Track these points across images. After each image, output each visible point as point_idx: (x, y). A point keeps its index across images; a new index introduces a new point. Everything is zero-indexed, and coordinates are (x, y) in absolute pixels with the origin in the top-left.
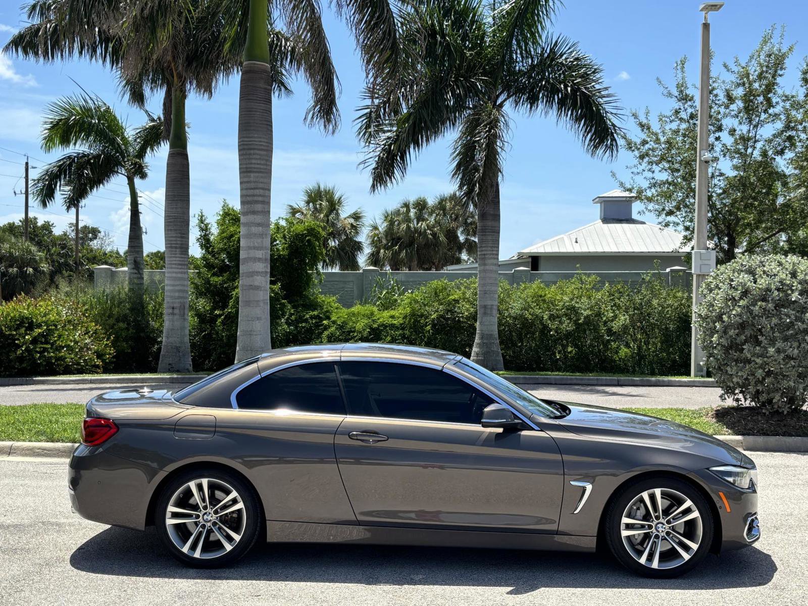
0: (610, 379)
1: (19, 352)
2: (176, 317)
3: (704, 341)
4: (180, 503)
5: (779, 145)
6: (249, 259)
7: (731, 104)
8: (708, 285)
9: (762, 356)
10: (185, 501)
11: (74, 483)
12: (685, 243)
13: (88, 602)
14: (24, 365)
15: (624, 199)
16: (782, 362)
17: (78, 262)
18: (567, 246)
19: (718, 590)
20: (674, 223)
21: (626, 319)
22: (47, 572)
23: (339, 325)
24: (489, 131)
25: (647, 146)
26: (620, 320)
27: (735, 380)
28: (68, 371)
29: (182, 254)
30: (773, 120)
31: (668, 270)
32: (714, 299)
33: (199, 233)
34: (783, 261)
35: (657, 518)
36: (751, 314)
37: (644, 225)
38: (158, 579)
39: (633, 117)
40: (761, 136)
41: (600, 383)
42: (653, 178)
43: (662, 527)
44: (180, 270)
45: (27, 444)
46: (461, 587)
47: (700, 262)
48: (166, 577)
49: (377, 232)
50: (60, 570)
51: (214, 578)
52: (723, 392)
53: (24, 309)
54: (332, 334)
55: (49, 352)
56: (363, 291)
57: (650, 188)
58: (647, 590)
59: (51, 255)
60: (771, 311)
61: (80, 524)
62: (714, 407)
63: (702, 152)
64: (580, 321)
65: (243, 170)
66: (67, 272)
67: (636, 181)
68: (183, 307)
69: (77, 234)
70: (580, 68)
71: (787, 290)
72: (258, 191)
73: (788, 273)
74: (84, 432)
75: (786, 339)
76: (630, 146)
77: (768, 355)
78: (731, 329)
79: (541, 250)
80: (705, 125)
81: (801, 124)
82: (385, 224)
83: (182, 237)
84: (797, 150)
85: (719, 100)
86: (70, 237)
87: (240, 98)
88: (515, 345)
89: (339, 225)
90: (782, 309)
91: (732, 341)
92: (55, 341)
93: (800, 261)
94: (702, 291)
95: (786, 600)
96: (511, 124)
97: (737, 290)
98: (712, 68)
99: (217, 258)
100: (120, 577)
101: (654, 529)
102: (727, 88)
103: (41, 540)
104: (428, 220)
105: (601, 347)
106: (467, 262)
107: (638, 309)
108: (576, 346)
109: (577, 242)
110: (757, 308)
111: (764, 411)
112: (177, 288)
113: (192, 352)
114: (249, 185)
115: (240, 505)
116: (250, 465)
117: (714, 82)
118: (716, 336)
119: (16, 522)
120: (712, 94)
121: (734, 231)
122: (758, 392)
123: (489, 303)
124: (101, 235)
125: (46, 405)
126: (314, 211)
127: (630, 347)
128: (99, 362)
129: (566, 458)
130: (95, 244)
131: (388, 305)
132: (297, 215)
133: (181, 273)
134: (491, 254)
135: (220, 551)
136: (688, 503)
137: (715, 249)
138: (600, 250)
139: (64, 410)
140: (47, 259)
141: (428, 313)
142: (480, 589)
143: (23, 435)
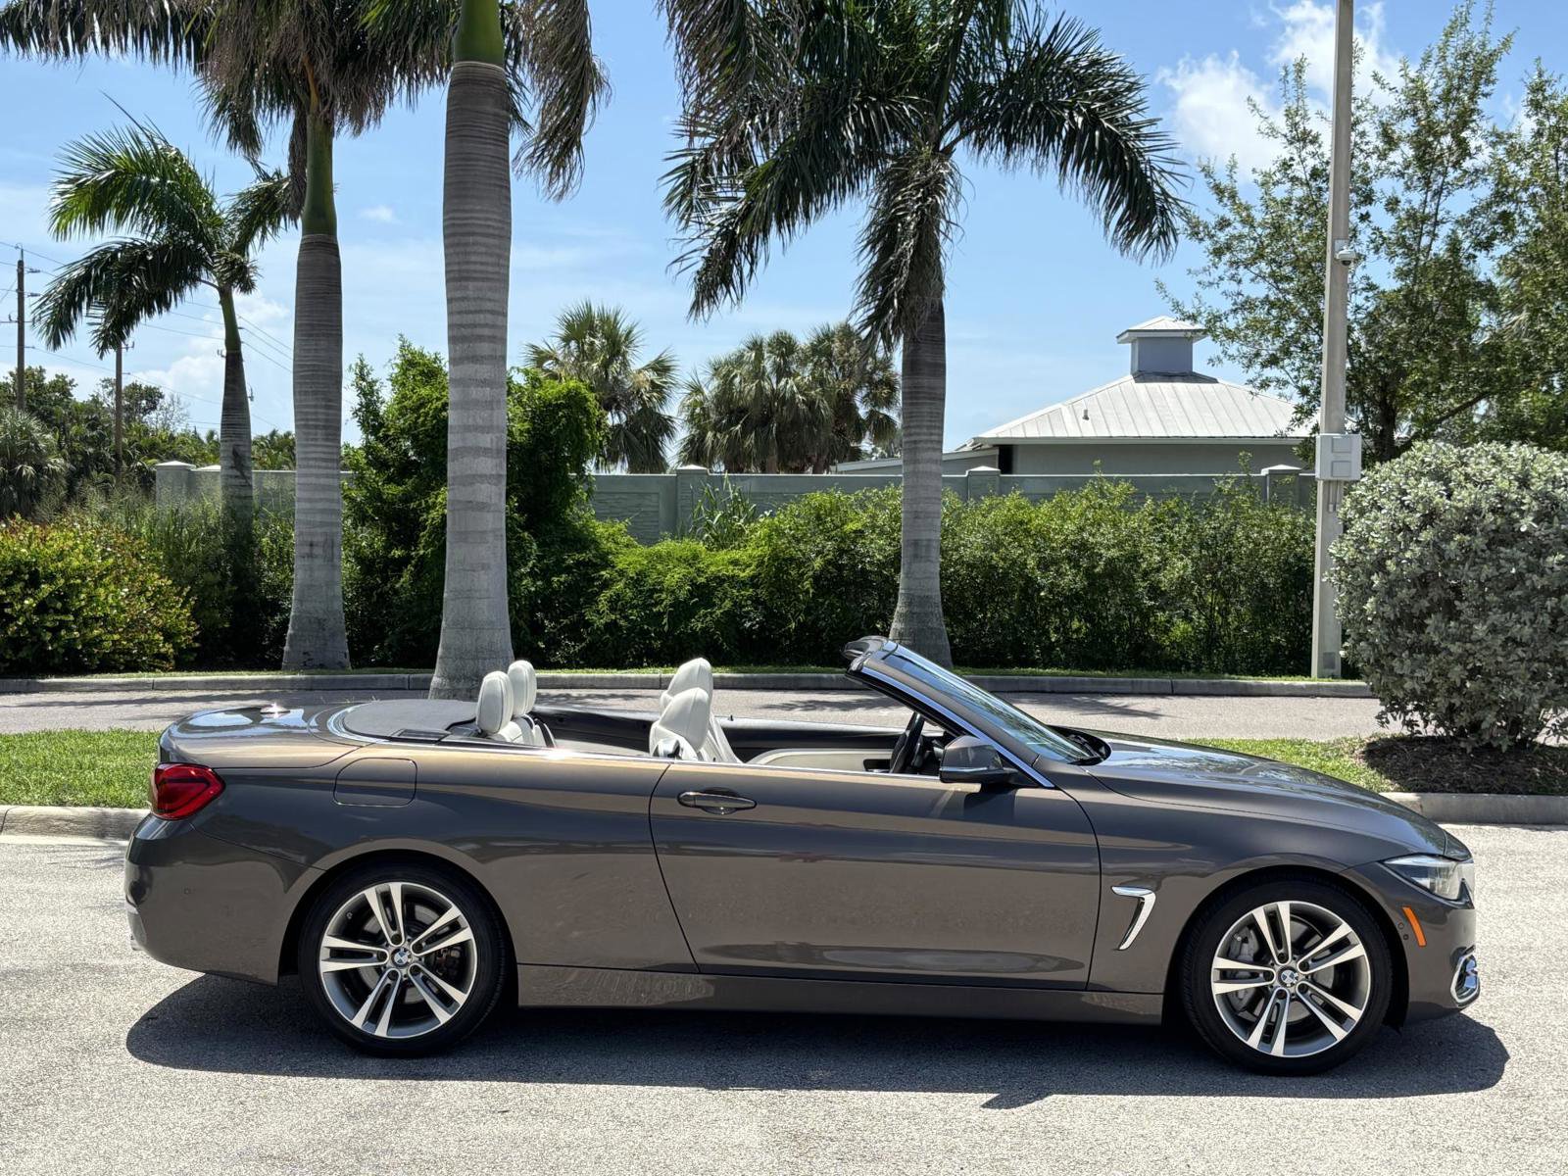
0: (1156, 683)
1: (12, 629)
2: (318, 562)
3: (1348, 609)
4: (347, 931)
5: (1484, 229)
6: (465, 451)
7: (1391, 150)
8: (1357, 501)
9: (1462, 638)
10: (356, 925)
11: (138, 891)
12: (1299, 420)
13: (171, 1126)
14: (23, 654)
15: (1182, 334)
16: (1499, 650)
17: (121, 453)
18: (1070, 427)
19: (1402, 1099)
20: (1278, 381)
21: (1185, 567)
22: (87, 1066)
23: (632, 578)
24: (924, 199)
25: (1229, 230)
26: (1174, 568)
27: (1408, 685)
28: (107, 666)
29: (327, 440)
30: (1472, 182)
31: (1264, 472)
32: (1370, 529)
33: (358, 400)
34: (1504, 455)
35: (1283, 958)
36: (1442, 557)
37: (1215, 385)
38: (305, 1079)
39: (1203, 174)
40: (1448, 213)
41: (1137, 690)
42: (1239, 294)
43: (1292, 976)
44: (325, 471)
45: (36, 810)
46: (900, 1093)
47: (1331, 457)
48: (320, 1074)
49: (699, 398)
50: (111, 1060)
51: (416, 1077)
52: (1383, 708)
53: (22, 545)
54: (618, 595)
55: (70, 630)
56: (676, 514)
57: (1235, 311)
58: (1263, 1099)
59: (70, 440)
60: (1480, 553)
61: (146, 969)
62: (1367, 735)
63: (1338, 243)
64: (1097, 570)
65: (452, 275)
66: (99, 472)
67: (1204, 300)
68: (330, 544)
69: (118, 399)
70: (1102, 80)
71: (1512, 511)
72: (482, 316)
73: (1512, 478)
74: (155, 792)
75: (1509, 607)
76: (1196, 230)
77: (1473, 637)
78: (1402, 588)
79: (1019, 434)
80: (1343, 192)
81: (1526, 190)
82: (716, 383)
83: (328, 407)
84: (1516, 240)
85: (1367, 143)
86: (105, 405)
87: (447, 133)
88: (970, 616)
89: (628, 384)
90: (1502, 549)
91: (1402, 611)
92: (81, 608)
93: (1535, 456)
94: (1345, 514)
95: (1535, 1118)
96: (965, 189)
97: (1413, 511)
98: (1357, 80)
99: (393, 449)
100: (232, 1075)
101: (1275, 981)
102: (1384, 119)
103: (71, 1002)
104: (798, 375)
105: (1138, 619)
106: (871, 456)
107: (1209, 547)
108: (1089, 619)
109: (1086, 418)
110: (1453, 545)
111: (1462, 745)
112: (320, 506)
113: (347, 629)
114: (464, 305)
115: (466, 935)
116: (484, 855)
117: (1358, 108)
118: (1371, 600)
119: (20, 964)
120: (1353, 130)
121: (1394, 395)
122: (1451, 708)
123: (924, 536)
124: (164, 402)
125: (70, 733)
126: (579, 356)
127: (1191, 620)
128: (167, 648)
129: (1105, 841)
130: (153, 419)
131: (726, 538)
132: (547, 365)
133: (327, 476)
134: (926, 441)
135: (428, 1024)
136: (1344, 930)
137: (1356, 432)
138: (1131, 432)
139: (104, 743)
140: (60, 448)
141: (804, 555)
142: (938, 1098)
143: (28, 791)
